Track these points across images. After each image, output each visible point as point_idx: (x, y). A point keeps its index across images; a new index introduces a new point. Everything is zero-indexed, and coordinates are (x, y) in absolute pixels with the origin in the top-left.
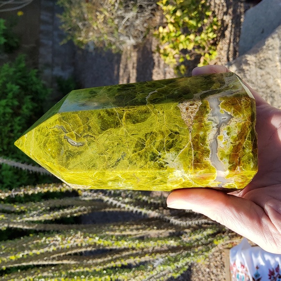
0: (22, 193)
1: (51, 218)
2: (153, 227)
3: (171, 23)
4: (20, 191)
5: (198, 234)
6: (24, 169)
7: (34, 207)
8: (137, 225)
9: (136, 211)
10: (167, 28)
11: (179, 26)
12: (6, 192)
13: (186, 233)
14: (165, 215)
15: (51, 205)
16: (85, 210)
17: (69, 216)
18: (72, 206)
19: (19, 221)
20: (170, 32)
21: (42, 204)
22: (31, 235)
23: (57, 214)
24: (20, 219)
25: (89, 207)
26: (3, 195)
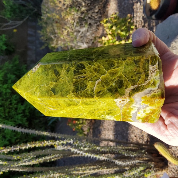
0: (18, 148)
1: (37, 163)
2: (104, 167)
3: (110, 34)
4: (17, 147)
5: (134, 171)
6: (19, 131)
7: (26, 156)
8: (93, 166)
9: (93, 157)
10: (107, 37)
11: (115, 36)
12: (8, 149)
13: (126, 170)
14: (112, 159)
15: (37, 155)
16: (59, 157)
17: (48, 161)
18: (51, 155)
19: (16, 166)
20: (109, 40)
21: (31, 154)
22: (24, 176)
23: (41, 160)
24: (17, 164)
25: (62, 155)
26: (6, 151)
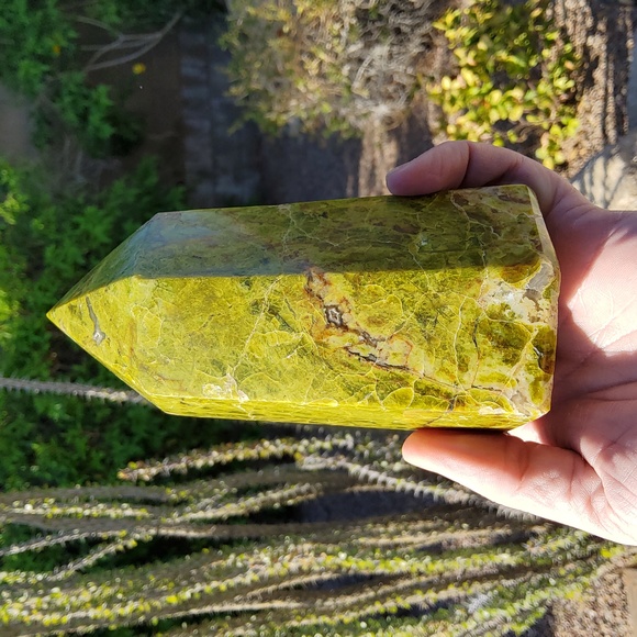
0: (183, 465)
1: (241, 512)
2: (461, 524)
3: (469, 67)
4: (179, 462)
5: (564, 538)
7: (206, 490)
8: (425, 519)
9: (421, 492)
10: (459, 78)
11: (487, 71)
12: (152, 465)
13: (535, 535)
15: (240, 485)
16: (309, 491)
17: (277, 505)
18: (283, 484)
19: (178, 520)
20: (468, 87)
21: (222, 482)
22: (206, 550)
23: (253, 503)
24: (180, 516)
25: (319, 485)
26: (147, 472)
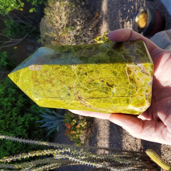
4: (19, 157)
6: (20, 142)
7: (27, 165)
9: (89, 165)
12: (11, 158)
14: (107, 166)
15: (37, 164)
16: (57, 165)
17: (48, 170)
18: (50, 163)
21: (32, 163)
23: (41, 169)
25: (60, 163)
26: (9, 160)
